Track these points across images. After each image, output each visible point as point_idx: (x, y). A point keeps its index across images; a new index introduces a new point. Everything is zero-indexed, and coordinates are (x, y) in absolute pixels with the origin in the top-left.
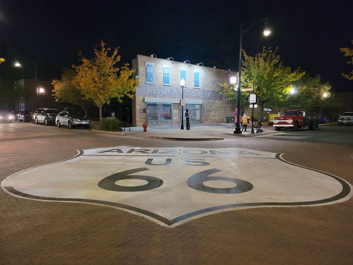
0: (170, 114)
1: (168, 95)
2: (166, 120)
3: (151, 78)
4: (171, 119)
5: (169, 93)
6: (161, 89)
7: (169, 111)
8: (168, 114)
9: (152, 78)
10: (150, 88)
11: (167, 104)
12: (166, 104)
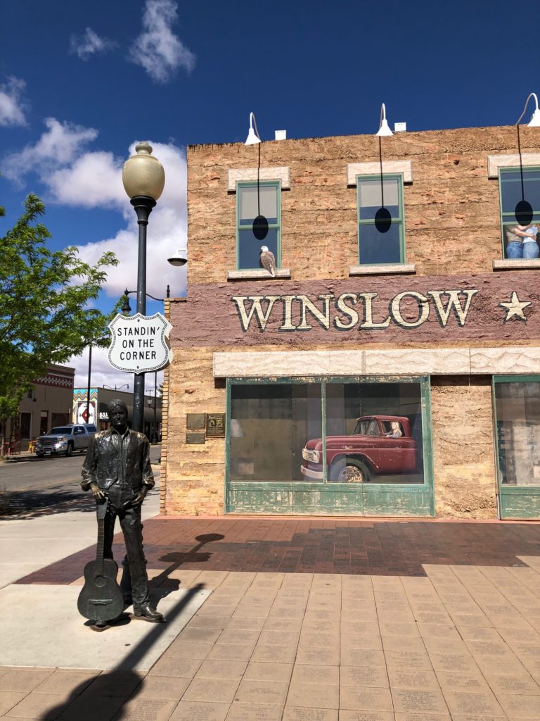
0: (404, 445)
1: (394, 327)
2: (375, 487)
3: (265, 249)
4: (416, 476)
5: (398, 318)
6: (335, 300)
7: (395, 426)
8: (393, 445)
9: (273, 249)
10: (257, 299)
11: (382, 380)
12: (372, 380)
